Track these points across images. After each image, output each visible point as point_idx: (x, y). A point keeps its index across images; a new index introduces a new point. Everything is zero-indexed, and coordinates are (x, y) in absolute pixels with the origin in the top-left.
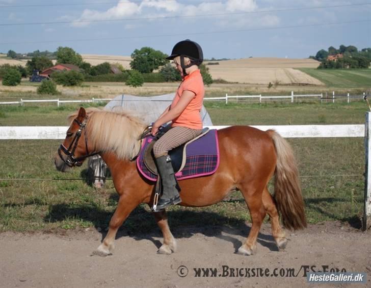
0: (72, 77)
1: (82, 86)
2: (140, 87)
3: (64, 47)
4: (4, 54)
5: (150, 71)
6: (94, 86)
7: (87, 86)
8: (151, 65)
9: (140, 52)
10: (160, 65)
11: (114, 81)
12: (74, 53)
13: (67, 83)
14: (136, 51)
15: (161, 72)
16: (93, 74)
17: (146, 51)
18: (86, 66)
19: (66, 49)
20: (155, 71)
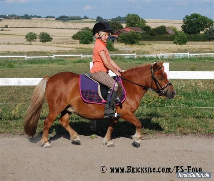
0: (132, 37)
1: (140, 45)
2: (185, 45)
3: (131, 14)
4: (94, 19)
5: (197, 33)
6: (148, 44)
7: (143, 44)
8: (198, 27)
9: (190, 17)
10: (205, 28)
11: (168, 40)
12: (139, 18)
13: (128, 42)
14: (187, 17)
15: (205, 33)
16: (152, 35)
17: (194, 17)
18: (147, 29)
19: (134, 15)
20: (201, 32)
